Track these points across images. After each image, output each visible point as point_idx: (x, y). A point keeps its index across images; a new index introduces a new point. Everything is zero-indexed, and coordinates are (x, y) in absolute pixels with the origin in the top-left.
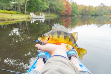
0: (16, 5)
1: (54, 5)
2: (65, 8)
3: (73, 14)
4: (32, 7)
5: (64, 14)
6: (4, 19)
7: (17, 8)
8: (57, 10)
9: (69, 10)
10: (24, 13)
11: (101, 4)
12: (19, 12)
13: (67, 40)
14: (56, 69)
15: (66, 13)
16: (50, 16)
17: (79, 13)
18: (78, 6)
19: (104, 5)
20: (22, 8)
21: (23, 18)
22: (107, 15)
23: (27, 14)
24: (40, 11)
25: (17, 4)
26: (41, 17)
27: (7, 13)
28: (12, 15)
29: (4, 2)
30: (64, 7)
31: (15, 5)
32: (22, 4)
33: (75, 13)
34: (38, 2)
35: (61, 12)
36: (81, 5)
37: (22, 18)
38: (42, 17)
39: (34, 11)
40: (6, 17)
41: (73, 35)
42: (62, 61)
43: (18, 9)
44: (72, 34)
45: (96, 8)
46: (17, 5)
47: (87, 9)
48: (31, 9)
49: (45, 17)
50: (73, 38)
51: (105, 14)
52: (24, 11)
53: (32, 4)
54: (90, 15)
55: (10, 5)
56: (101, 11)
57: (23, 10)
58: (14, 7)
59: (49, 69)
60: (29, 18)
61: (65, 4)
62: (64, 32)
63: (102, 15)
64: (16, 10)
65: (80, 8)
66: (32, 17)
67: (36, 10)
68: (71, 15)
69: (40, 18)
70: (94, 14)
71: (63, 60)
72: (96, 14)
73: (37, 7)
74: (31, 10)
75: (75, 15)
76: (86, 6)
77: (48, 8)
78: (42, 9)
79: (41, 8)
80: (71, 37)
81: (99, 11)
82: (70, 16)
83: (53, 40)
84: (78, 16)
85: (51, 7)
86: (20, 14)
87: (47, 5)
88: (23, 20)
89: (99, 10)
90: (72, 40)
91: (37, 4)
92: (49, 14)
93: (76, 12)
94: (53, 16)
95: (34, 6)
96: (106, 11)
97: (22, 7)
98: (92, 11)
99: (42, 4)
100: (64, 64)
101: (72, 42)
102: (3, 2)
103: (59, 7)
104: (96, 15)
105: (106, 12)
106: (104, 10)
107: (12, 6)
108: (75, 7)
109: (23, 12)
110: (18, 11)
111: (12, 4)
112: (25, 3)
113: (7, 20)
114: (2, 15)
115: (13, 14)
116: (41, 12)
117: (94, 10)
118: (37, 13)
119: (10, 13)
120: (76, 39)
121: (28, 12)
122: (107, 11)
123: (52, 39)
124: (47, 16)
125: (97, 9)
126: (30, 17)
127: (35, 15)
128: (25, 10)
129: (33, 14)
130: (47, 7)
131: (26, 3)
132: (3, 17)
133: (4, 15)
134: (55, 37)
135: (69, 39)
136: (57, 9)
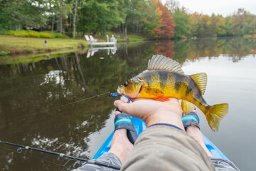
0: (54, 20)
1: (137, 15)
2: (160, 21)
3: (178, 35)
4: (88, 22)
5: (159, 35)
6: (30, 49)
7: (55, 25)
8: (144, 27)
9: (169, 27)
10: (71, 36)
11: (240, 10)
12: (60, 34)
13: (183, 90)
14: (162, 154)
15: (163, 32)
16: (128, 41)
17: (191, 31)
18: (190, 16)
19: (245, 12)
20: (67, 25)
21: (71, 46)
22: (251, 34)
23: (77, 38)
24: (107, 29)
25: (55, 16)
26: (108, 43)
27: (36, 37)
28: (47, 40)
29: (29, 13)
30: (157, 20)
31: (52, 18)
32: (67, 17)
33: (183, 32)
34: (101, 11)
35: (152, 31)
36: (195, 15)
37: (68, 46)
38: (112, 43)
39: (93, 31)
40: (32, 46)
41: (195, 79)
42: (172, 137)
43: (58, 27)
44: (192, 77)
45: (228, 18)
46: (56, 19)
47: (209, 23)
48: (86, 27)
49: (118, 42)
50: (196, 85)
51: (248, 33)
52: (72, 30)
53: (87, 16)
54: (215, 35)
55: (40, 19)
56: (239, 27)
57: (70, 29)
58: (50, 24)
59: (147, 155)
60: (83, 47)
61: (161, 13)
62: (175, 74)
63: (242, 36)
64: (55, 29)
65: (194, 21)
66: (89, 43)
67: (97, 28)
68: (173, 36)
69: (107, 46)
70: (224, 32)
71: (174, 135)
72: (228, 33)
73: (98, 22)
74: (87, 29)
75: (183, 36)
76: (207, 16)
77: (123, 22)
78: (110, 26)
79: (108, 23)
80: (190, 83)
81: (235, 26)
82: (172, 39)
83: (151, 92)
84: (188, 38)
85: (129, 21)
86: (64, 38)
87: (121, 16)
88: (69, 51)
89: (234, 24)
90: (193, 90)
91: (100, 15)
92: (126, 35)
93: (185, 30)
94: (135, 41)
95: (93, 19)
96: (250, 25)
97: (67, 22)
98: (220, 27)
99: (109, 14)
100: (178, 144)
101: (193, 96)
102: (25, 14)
103: (148, 20)
104: (229, 36)
105: (251, 28)
106: (245, 24)
107: (45, 21)
108: (182, 19)
109: (70, 32)
110: (59, 32)
111: (45, 16)
112: (74, 13)
113: (35, 52)
114: (25, 41)
115: (48, 38)
116: (109, 33)
117: (224, 25)
118: (100, 34)
119: (42, 37)
120: (202, 88)
121: (80, 33)
122: (253, 25)
123: (149, 90)
124: (122, 40)
125: (230, 21)
126: (86, 44)
127: (96, 40)
128: (75, 29)
129: (91, 37)
130: (120, 22)
131: (76, 14)
132: (25, 45)
133: (29, 41)
134: (155, 84)
135: (185, 89)
136: (142, 25)
